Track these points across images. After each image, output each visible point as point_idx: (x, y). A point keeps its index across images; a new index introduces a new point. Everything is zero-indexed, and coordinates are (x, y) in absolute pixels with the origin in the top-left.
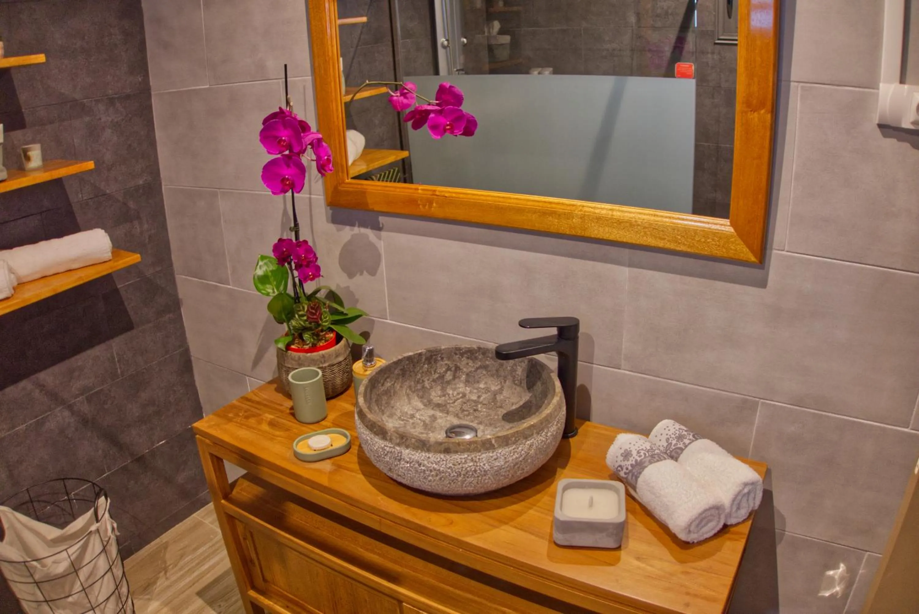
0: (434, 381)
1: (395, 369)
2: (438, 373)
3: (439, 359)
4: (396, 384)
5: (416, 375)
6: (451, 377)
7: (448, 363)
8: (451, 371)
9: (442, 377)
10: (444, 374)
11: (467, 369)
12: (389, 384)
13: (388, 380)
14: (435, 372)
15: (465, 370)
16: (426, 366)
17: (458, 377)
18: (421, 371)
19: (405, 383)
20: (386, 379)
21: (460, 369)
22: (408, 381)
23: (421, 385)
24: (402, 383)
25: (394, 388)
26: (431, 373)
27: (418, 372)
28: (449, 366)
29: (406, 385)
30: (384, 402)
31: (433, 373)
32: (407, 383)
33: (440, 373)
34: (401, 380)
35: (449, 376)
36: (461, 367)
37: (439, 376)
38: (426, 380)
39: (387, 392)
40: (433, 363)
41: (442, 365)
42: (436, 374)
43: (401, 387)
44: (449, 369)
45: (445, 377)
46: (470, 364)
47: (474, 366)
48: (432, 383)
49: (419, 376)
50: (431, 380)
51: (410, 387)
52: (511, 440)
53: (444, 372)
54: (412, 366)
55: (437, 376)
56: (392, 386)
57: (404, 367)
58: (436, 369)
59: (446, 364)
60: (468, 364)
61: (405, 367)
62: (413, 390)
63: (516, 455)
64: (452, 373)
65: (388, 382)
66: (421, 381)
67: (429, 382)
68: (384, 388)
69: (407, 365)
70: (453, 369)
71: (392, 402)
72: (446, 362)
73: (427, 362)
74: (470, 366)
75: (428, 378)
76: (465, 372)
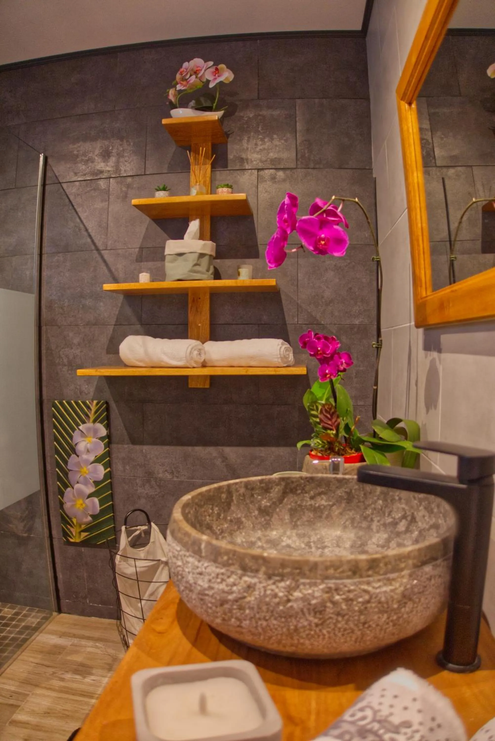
0: (385, 525)
1: (337, 488)
2: (392, 518)
3: (397, 498)
4: (334, 507)
5: (366, 508)
6: (403, 529)
7: (407, 508)
8: (407, 520)
9: (395, 524)
10: (398, 521)
11: (422, 524)
12: (324, 503)
13: (324, 497)
14: (389, 514)
15: (420, 524)
16: (380, 502)
17: (410, 531)
18: (373, 506)
19: (348, 512)
20: (320, 494)
21: (416, 522)
22: (353, 512)
23: (367, 523)
24: (344, 510)
25: (330, 510)
26: (384, 515)
27: (369, 505)
28: (406, 513)
29: (349, 514)
31: (387, 515)
32: (351, 514)
33: (394, 518)
34: (343, 505)
35: (402, 526)
36: (418, 519)
37: (392, 522)
38: (376, 519)
39: (317, 510)
40: (389, 501)
41: (398, 508)
42: (390, 517)
43: (341, 514)
44: (404, 517)
45: (398, 526)
46: (426, 518)
47: (429, 522)
48: (381, 527)
49: (369, 512)
50: (382, 522)
51: (353, 520)
53: (399, 518)
54: (362, 495)
55: (390, 520)
56: (329, 507)
57: (351, 490)
58: (391, 512)
59: (403, 509)
60: (424, 516)
61: (353, 491)
62: (355, 525)
64: (407, 523)
65: (322, 499)
66: (369, 519)
67: (378, 524)
68: (313, 502)
69: (355, 490)
70: (409, 518)
72: (403, 506)
73: (382, 496)
74: (425, 520)
75: (378, 518)
76: (419, 527)
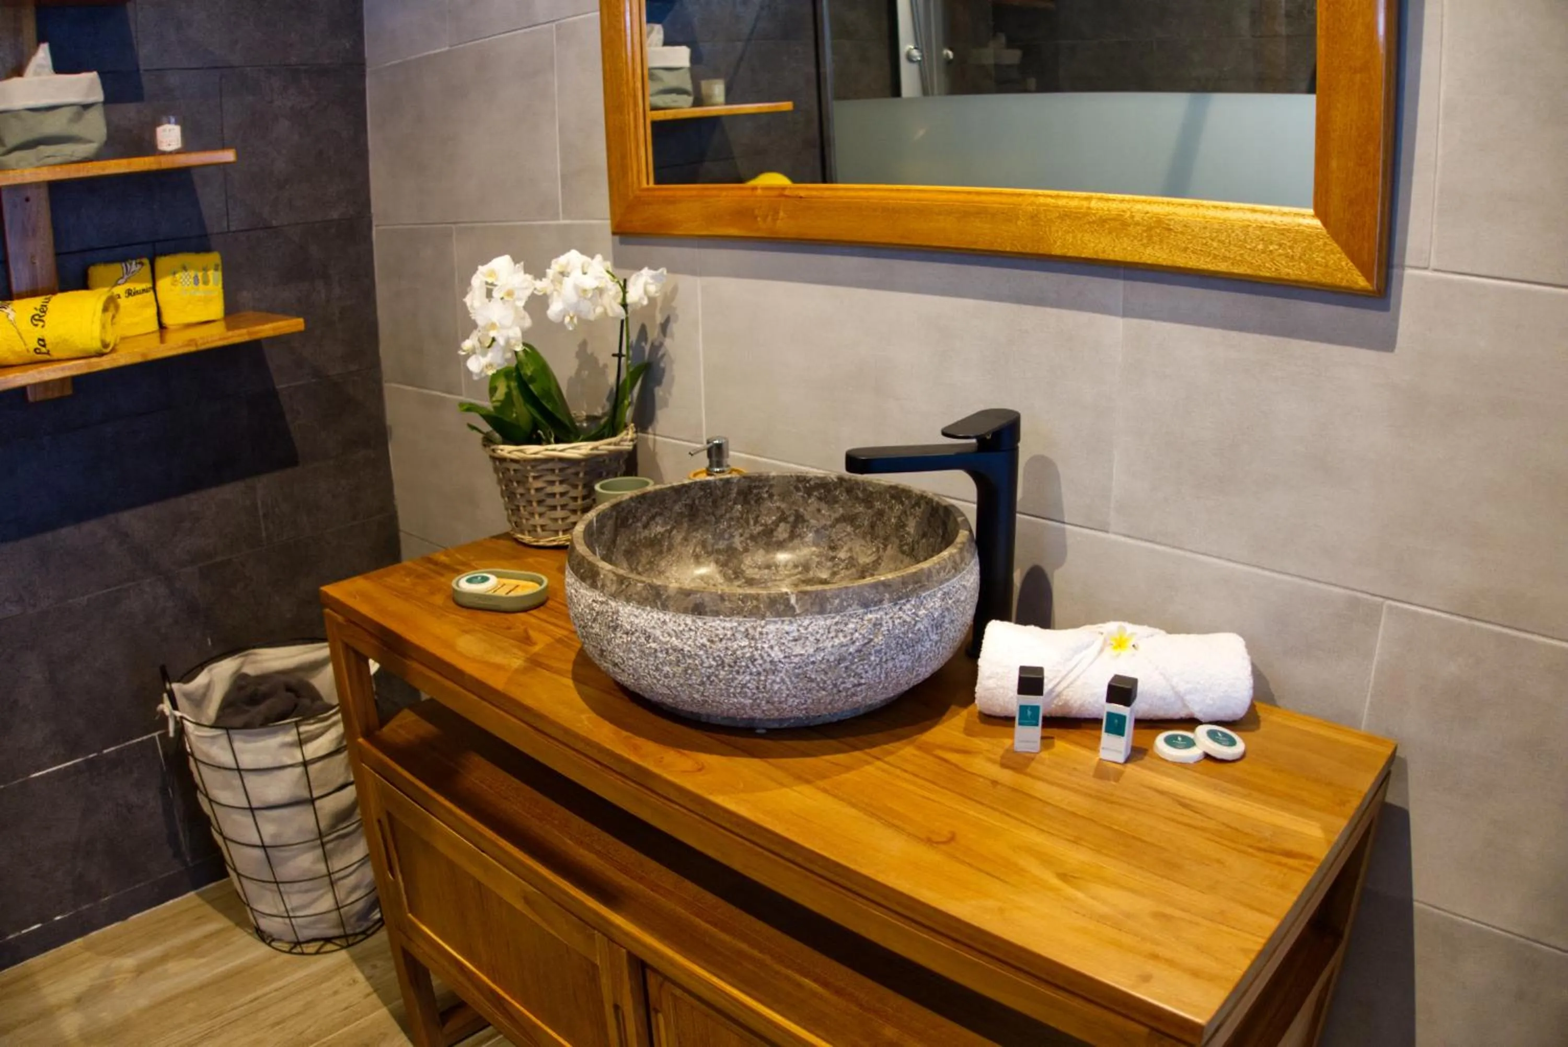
0: (752, 538)
1: (675, 502)
2: (762, 525)
3: (766, 496)
4: (674, 532)
5: (718, 521)
6: (786, 535)
7: (783, 506)
8: (788, 522)
9: (769, 532)
10: (773, 527)
11: (818, 520)
12: (660, 529)
13: (659, 520)
14: (756, 522)
15: (813, 522)
16: (739, 507)
17: (800, 535)
18: (728, 516)
19: (694, 534)
20: (653, 518)
21: (804, 521)
22: (700, 531)
23: (726, 542)
24: (688, 532)
25: (669, 537)
26: (748, 523)
27: (722, 516)
28: (783, 513)
29: (695, 537)
30: (644, 560)
31: (752, 522)
32: (698, 535)
33: (766, 525)
34: (685, 525)
35: (782, 532)
36: (807, 517)
37: (763, 531)
38: (737, 534)
39: (654, 543)
40: (752, 502)
41: (770, 509)
42: (758, 525)
43: (685, 539)
44: (783, 518)
45: (775, 534)
46: (823, 512)
47: (830, 516)
48: (749, 541)
49: (723, 525)
50: (747, 535)
51: (704, 544)
52: (832, 604)
53: (773, 523)
54: (710, 504)
55: (759, 528)
56: (667, 535)
57: (694, 501)
58: (758, 516)
59: (778, 508)
60: (819, 511)
61: (697, 502)
62: (710, 549)
63: (841, 639)
64: (788, 526)
65: (657, 524)
66: (726, 536)
67: (742, 539)
68: (646, 533)
69: (700, 498)
70: (792, 519)
71: (663, 564)
72: (778, 504)
73: (741, 498)
74: (824, 515)
75: (740, 531)
76: (812, 527)
